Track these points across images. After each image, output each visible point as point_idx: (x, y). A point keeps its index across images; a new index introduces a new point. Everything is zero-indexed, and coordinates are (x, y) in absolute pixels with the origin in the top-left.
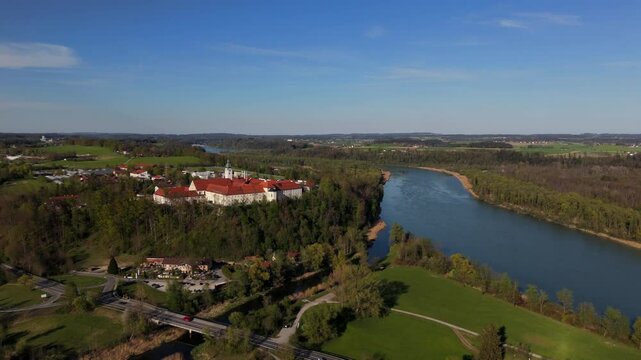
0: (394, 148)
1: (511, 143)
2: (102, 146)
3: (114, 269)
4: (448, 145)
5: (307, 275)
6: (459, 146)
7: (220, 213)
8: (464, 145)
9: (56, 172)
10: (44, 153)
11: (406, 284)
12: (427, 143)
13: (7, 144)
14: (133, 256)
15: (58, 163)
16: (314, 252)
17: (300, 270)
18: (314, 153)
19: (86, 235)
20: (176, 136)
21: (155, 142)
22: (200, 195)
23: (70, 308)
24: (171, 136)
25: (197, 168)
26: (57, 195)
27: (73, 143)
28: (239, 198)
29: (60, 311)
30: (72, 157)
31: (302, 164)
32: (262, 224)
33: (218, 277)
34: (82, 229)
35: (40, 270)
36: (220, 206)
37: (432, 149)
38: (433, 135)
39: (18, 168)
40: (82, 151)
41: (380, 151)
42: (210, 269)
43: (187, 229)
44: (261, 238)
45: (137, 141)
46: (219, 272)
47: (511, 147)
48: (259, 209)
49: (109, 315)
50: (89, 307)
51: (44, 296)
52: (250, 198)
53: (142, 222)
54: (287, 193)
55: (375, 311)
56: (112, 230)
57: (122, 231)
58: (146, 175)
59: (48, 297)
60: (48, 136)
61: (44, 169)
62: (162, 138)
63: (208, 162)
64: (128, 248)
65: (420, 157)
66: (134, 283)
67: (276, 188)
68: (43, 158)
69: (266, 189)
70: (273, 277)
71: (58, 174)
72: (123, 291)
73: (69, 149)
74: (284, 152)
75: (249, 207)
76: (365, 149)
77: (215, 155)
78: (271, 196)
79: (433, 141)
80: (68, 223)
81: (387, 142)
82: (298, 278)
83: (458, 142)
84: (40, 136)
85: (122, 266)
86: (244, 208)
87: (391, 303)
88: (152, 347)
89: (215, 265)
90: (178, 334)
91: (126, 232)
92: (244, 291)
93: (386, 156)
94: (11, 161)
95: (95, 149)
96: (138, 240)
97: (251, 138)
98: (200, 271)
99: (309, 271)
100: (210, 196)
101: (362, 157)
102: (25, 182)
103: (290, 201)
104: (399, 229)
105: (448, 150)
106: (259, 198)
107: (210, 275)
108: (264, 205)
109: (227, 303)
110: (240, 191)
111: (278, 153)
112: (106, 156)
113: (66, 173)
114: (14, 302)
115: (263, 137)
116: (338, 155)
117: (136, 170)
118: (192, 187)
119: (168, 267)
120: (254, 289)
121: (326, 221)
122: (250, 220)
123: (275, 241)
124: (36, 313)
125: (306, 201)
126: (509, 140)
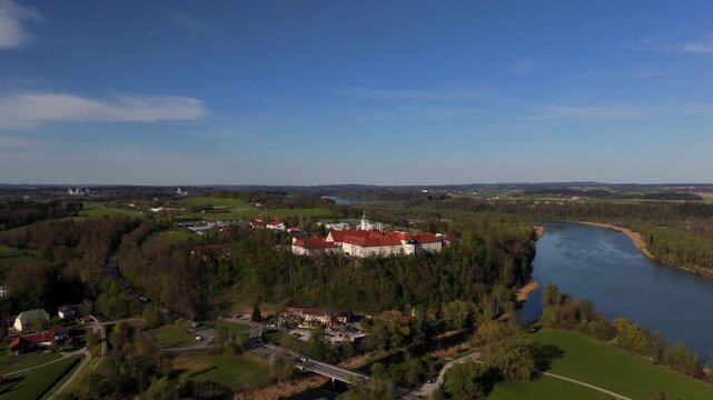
0: (548, 200)
1: (700, 194)
2: (236, 198)
3: (257, 318)
4: (616, 196)
5: (449, 334)
6: (631, 197)
7: (357, 265)
8: (639, 196)
9: (197, 223)
10: (183, 206)
11: (561, 348)
12: (589, 194)
13: (150, 197)
14: (274, 306)
15: (197, 215)
16: (455, 310)
17: (442, 328)
18: (453, 206)
19: (231, 283)
20: (305, 188)
21: (285, 194)
22: (337, 246)
23: (222, 350)
24: (300, 187)
25: (332, 220)
26: (203, 245)
27: (209, 196)
28: (376, 250)
29: (213, 353)
30: (209, 209)
31: (440, 217)
32: (400, 277)
33: (357, 330)
34: (227, 277)
35: (191, 313)
36: (356, 258)
37: (595, 201)
38: (597, 185)
39: (164, 219)
40: (219, 203)
41: (531, 203)
42: (348, 321)
43: (325, 280)
44: (400, 292)
45: (268, 193)
46: (357, 325)
47: (700, 198)
48: (397, 262)
49: (258, 360)
50: (238, 351)
51: (198, 338)
52: (387, 250)
53: (282, 272)
54: (425, 246)
55: (525, 372)
56: (254, 279)
57: (264, 280)
58: (282, 227)
59: (202, 339)
60: (183, 189)
61: (186, 220)
62: (291, 190)
63: (341, 214)
64: (269, 297)
65: (580, 210)
66: (276, 331)
67: (414, 241)
68: (183, 209)
69: (403, 242)
70: (413, 333)
71: (199, 225)
72: (266, 338)
73: (205, 201)
74: (418, 203)
75: (386, 259)
76: (513, 200)
77: (346, 206)
78: (409, 249)
79: (598, 191)
80: (216, 272)
81: (540, 193)
82: (440, 337)
83: (628, 193)
84: (176, 188)
85: (264, 314)
86: (381, 260)
87: (544, 366)
88: (298, 391)
89: (353, 319)
90: (322, 382)
91: (268, 281)
92: (384, 345)
93: (539, 208)
94: (156, 213)
95: (230, 200)
96: (279, 289)
97: (383, 189)
98: (339, 323)
99: (451, 329)
100: (347, 248)
101: (510, 209)
102: (170, 233)
103: (428, 255)
104: (554, 290)
105: (615, 202)
106: (396, 250)
107: (349, 327)
108: (402, 257)
109: (367, 356)
110: (377, 243)
111: (413, 205)
112: (241, 208)
113: (206, 225)
114: (172, 343)
115: (395, 187)
116: (481, 207)
117: (272, 222)
118: (330, 239)
119: (307, 318)
120: (394, 344)
121: (469, 277)
122: (388, 273)
123: (413, 297)
124: (193, 354)
125: (446, 256)
126: (697, 191)
